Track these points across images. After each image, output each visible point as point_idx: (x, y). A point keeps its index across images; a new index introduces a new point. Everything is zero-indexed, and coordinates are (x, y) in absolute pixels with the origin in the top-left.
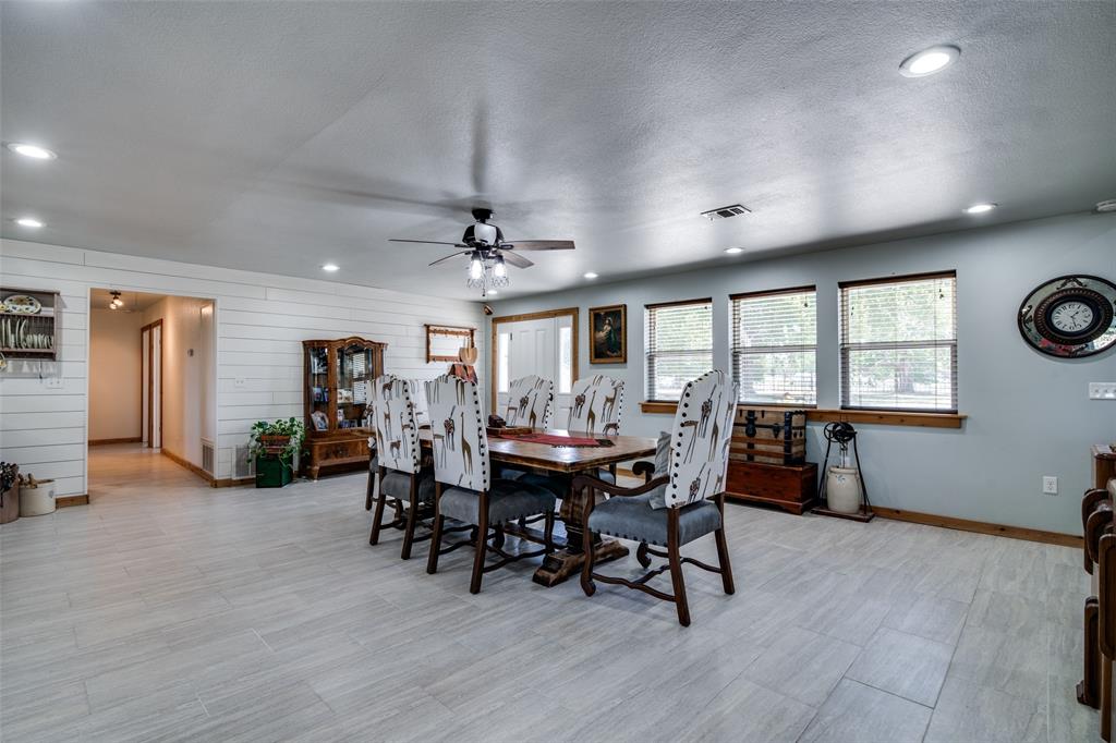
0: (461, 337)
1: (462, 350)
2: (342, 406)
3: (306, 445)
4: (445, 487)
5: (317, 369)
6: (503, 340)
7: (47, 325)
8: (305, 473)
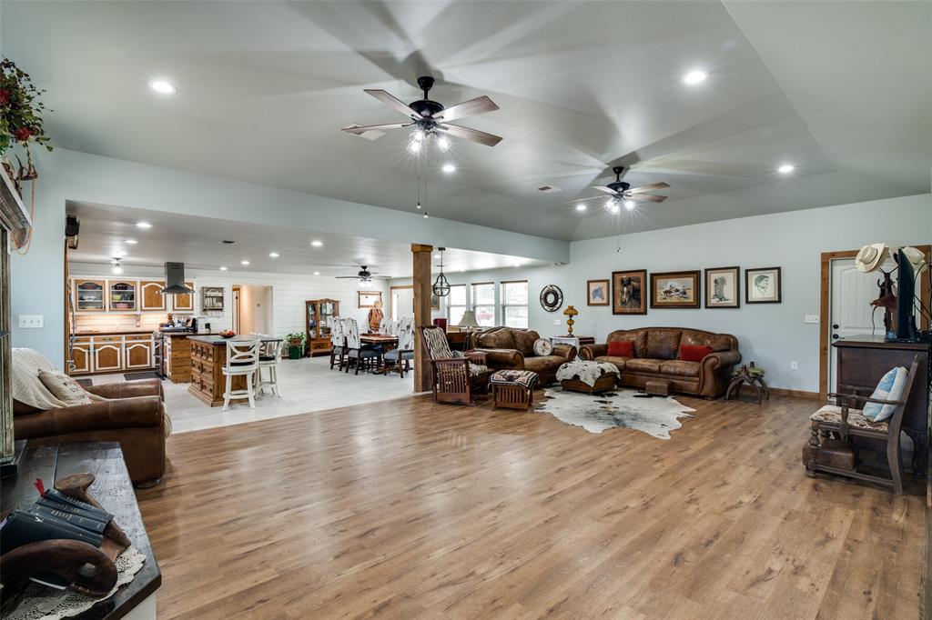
0: (375, 296)
1: (376, 302)
2: (322, 328)
3: (308, 343)
4: (351, 349)
5: (311, 313)
6: (394, 297)
7: (221, 299)
8: (307, 355)
